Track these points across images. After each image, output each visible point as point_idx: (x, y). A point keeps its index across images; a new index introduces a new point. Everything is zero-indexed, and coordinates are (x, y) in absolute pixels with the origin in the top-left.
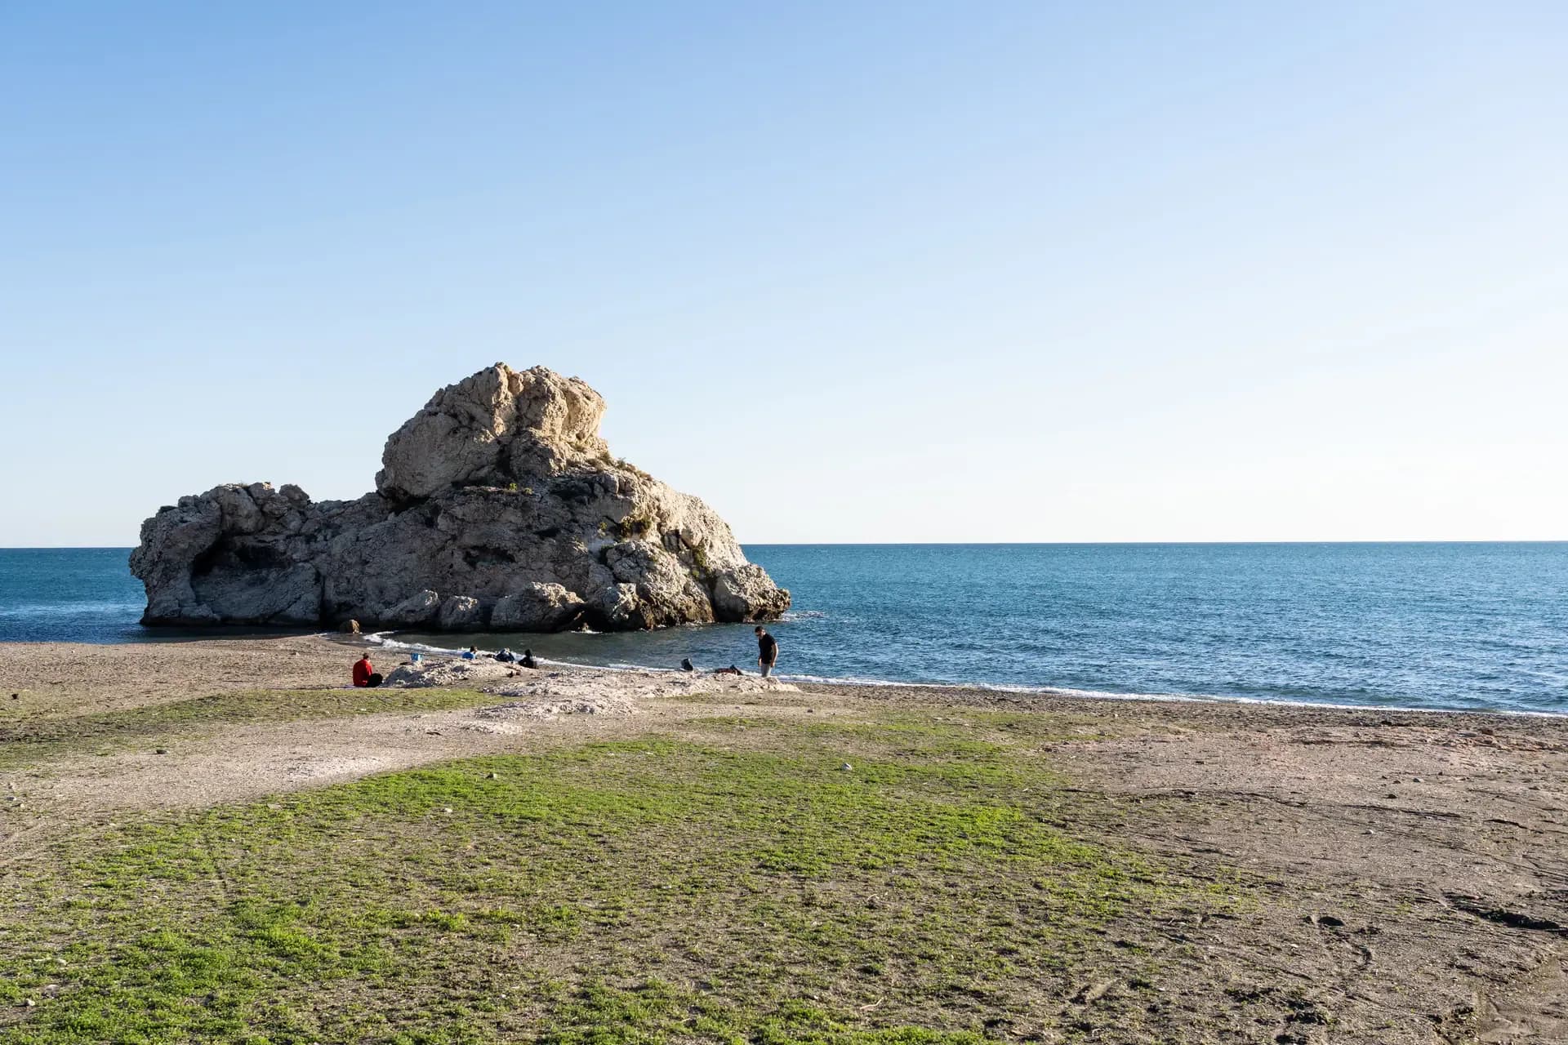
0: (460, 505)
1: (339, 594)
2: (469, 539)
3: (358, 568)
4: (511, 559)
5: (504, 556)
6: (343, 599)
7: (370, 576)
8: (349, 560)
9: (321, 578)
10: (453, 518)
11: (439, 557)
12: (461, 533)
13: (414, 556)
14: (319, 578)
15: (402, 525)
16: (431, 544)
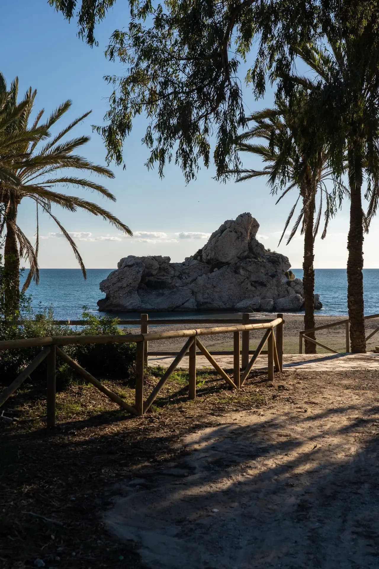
0: (250, 266)
1: (204, 299)
2: (253, 278)
3: (212, 289)
4: (265, 285)
5: (263, 284)
6: (206, 300)
7: (217, 292)
8: (208, 286)
9: (195, 294)
10: (247, 270)
11: (242, 285)
12: (250, 276)
13: (232, 285)
14: (193, 293)
15: (227, 273)
16: (239, 280)
